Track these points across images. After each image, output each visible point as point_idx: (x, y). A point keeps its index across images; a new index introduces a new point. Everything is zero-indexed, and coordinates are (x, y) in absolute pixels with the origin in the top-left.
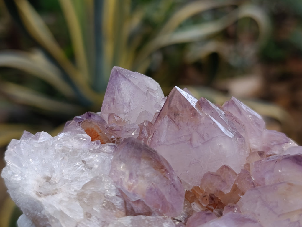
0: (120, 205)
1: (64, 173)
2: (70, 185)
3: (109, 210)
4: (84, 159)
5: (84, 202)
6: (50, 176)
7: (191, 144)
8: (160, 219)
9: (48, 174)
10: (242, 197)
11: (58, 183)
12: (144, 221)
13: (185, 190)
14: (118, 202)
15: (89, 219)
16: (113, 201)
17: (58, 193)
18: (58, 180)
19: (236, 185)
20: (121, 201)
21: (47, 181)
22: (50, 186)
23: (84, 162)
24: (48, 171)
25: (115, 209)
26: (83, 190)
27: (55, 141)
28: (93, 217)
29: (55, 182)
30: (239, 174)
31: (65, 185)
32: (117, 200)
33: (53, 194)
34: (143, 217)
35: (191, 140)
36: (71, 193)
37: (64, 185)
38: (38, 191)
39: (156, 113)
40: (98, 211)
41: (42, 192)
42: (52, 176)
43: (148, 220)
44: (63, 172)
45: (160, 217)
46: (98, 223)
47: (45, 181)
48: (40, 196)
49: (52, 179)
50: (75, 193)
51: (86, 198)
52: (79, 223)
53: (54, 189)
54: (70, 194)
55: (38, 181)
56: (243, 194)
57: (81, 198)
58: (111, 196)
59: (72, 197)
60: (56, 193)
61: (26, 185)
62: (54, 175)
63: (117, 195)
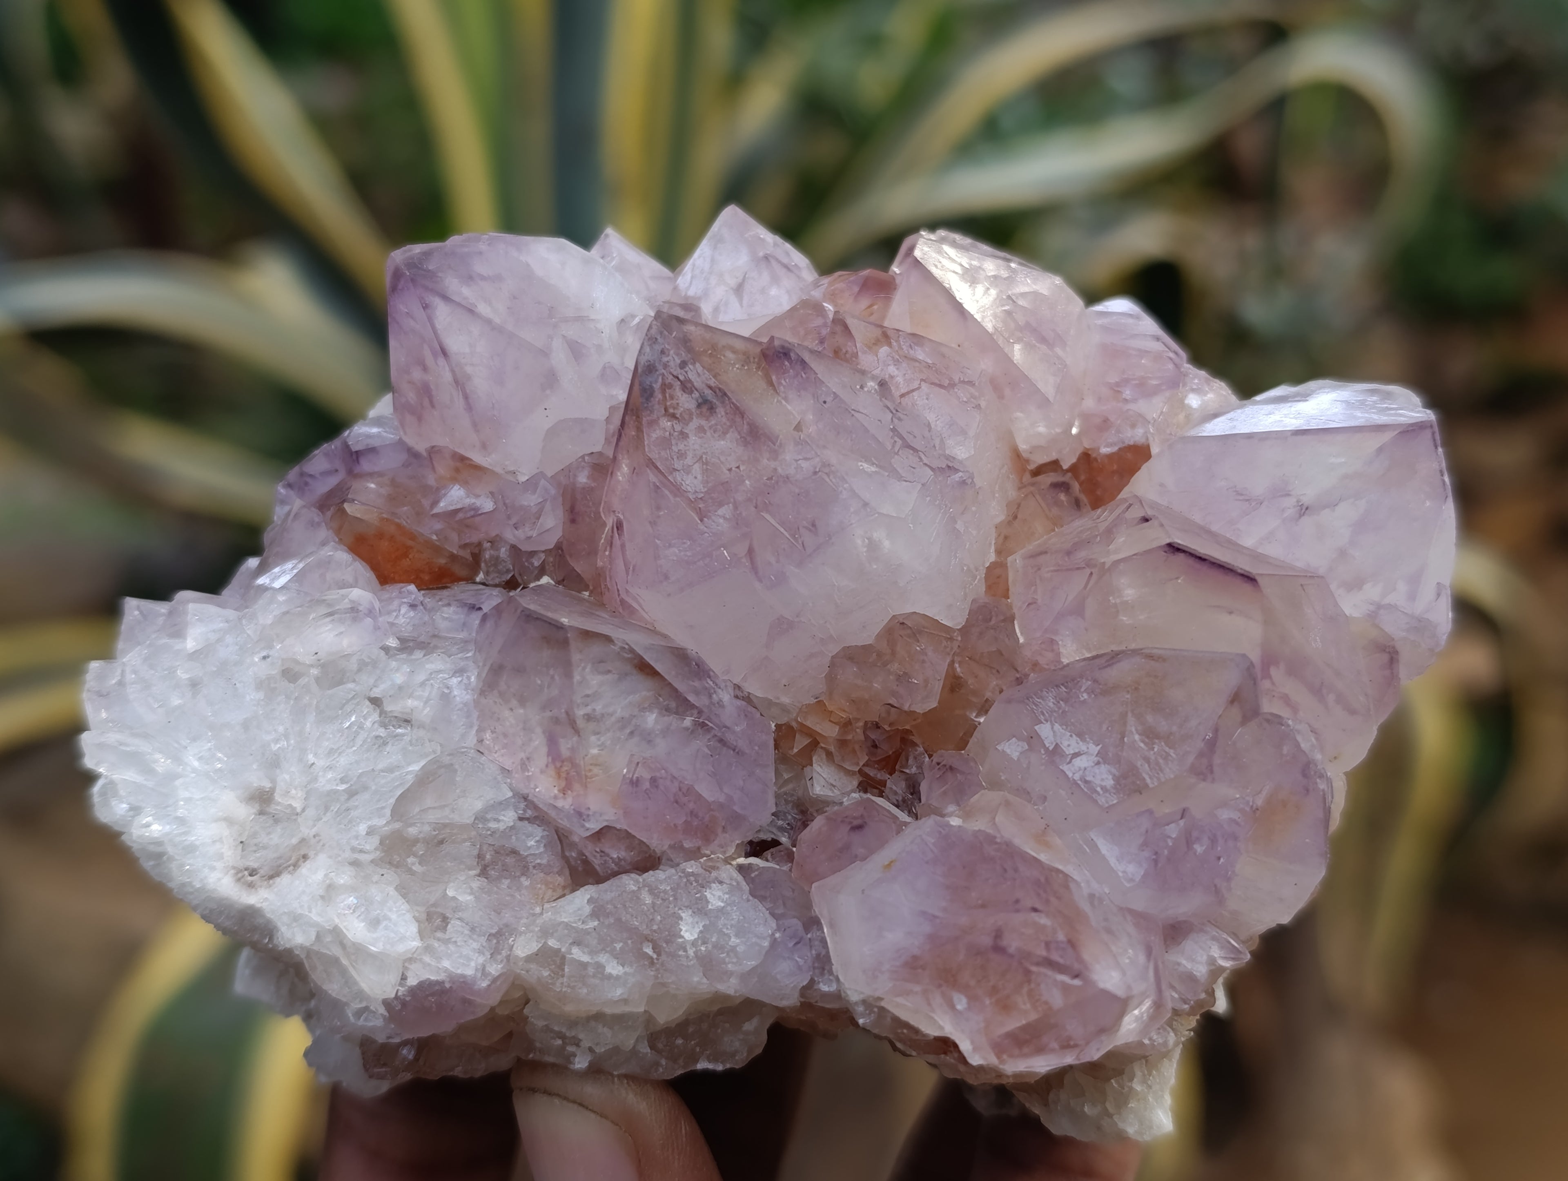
0: (542, 849)
1: (313, 764)
2: (348, 810)
3: (506, 882)
4: (375, 690)
5: (411, 872)
6: (267, 785)
7: (754, 568)
8: (693, 874)
9: (257, 779)
10: (982, 720)
11: (303, 810)
12: (635, 896)
13: (773, 725)
14: (531, 843)
15: (439, 934)
16: (513, 842)
17: (311, 854)
18: (301, 794)
19: (957, 678)
20: (542, 837)
21: (261, 813)
22: (279, 829)
23: (376, 702)
24: (255, 767)
25: (525, 870)
26: (397, 825)
27: (248, 635)
28: (454, 925)
29: (290, 805)
30: (965, 630)
31: (328, 814)
32: (529, 836)
33: (296, 866)
34: (630, 882)
35: (751, 552)
36: (355, 843)
37: (325, 814)
38: (241, 864)
39: (612, 409)
40: (465, 898)
41: (255, 865)
42: (273, 781)
43: (652, 891)
44: (310, 763)
45: (691, 867)
46: (475, 945)
47: (254, 811)
48: (251, 886)
49: (277, 797)
50: (375, 841)
51: (415, 856)
52: (410, 960)
53: (294, 841)
54: (353, 850)
55: (229, 821)
56: (984, 709)
57: (396, 858)
58: (502, 826)
59: (365, 858)
60: (305, 857)
61: (191, 849)
62: (283, 778)
63: (521, 819)
